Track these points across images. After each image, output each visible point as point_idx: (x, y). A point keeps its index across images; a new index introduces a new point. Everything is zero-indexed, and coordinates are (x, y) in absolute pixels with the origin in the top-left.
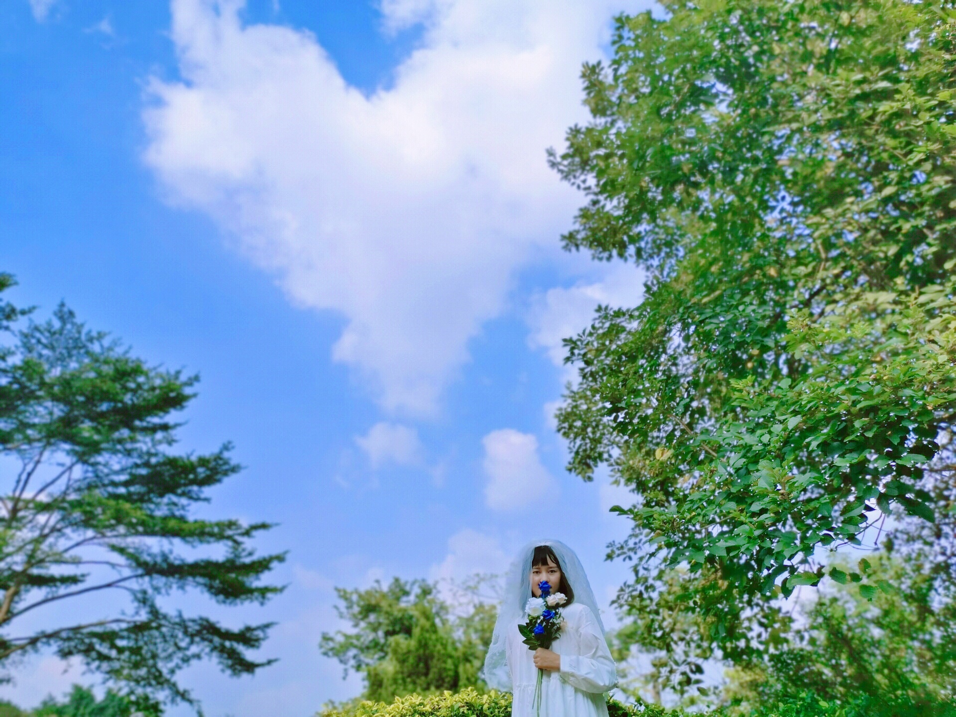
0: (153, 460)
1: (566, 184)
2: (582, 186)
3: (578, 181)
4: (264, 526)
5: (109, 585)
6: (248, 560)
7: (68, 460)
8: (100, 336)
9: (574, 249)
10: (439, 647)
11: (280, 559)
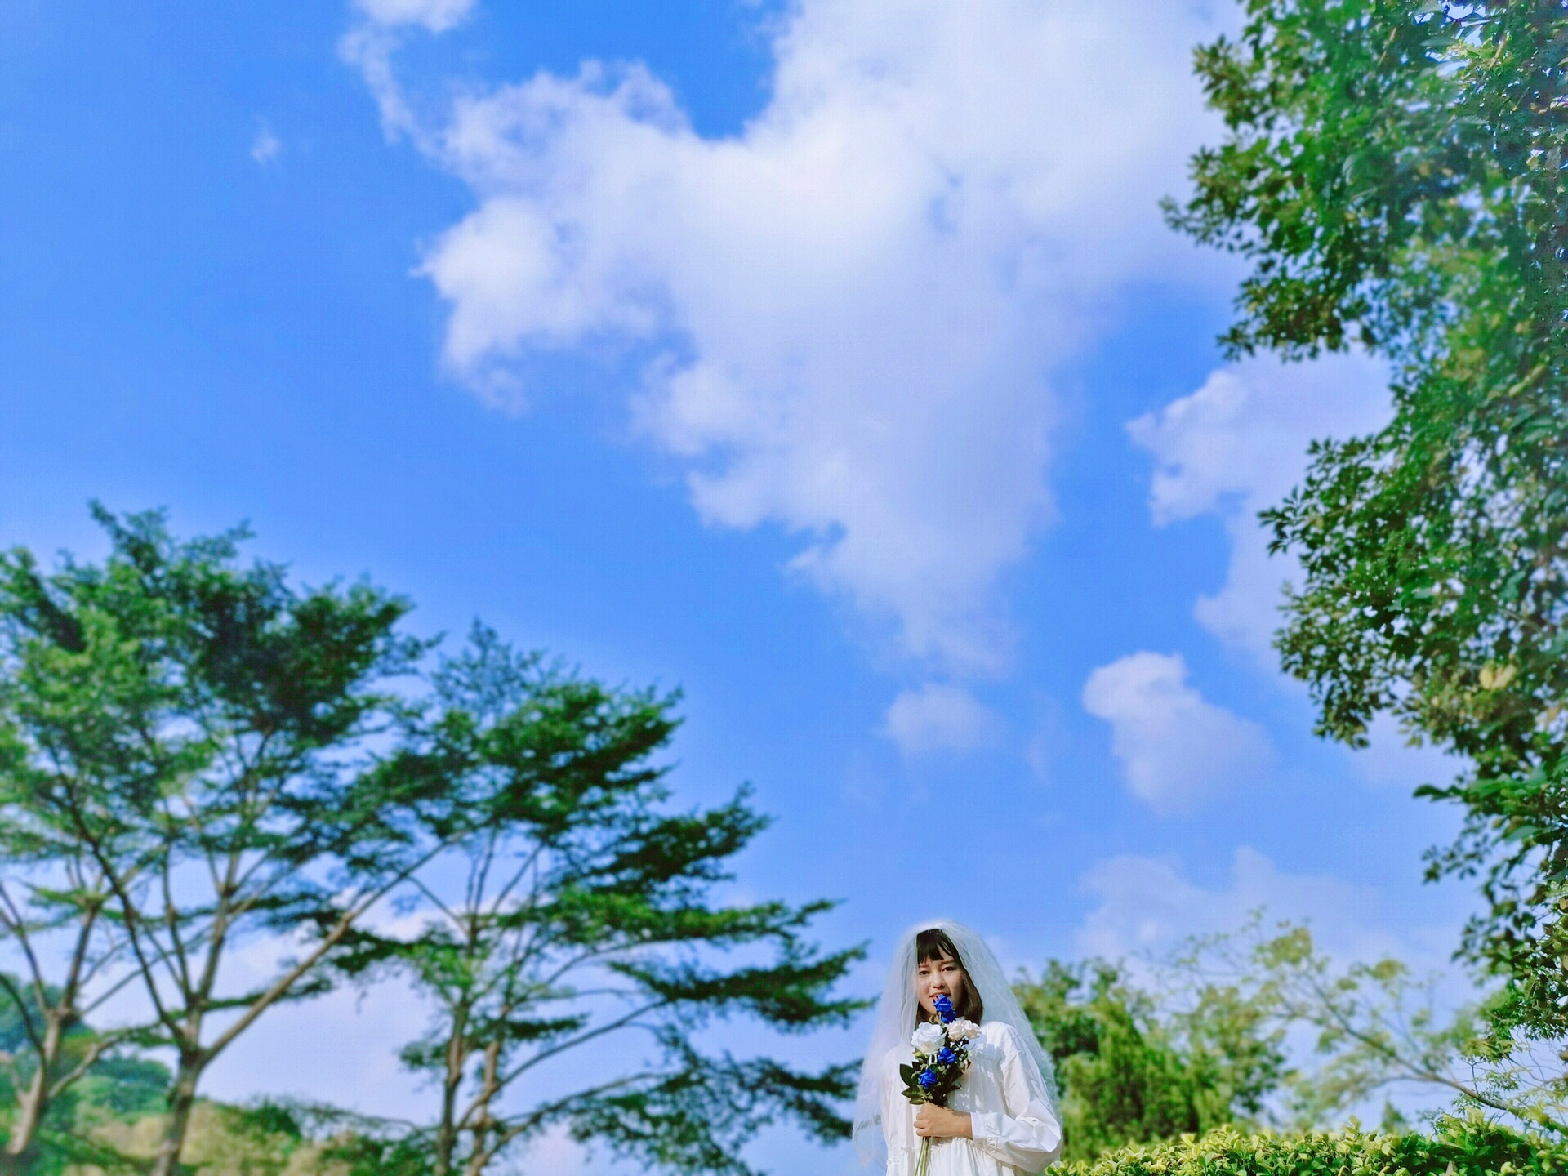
0: (644, 828)
1: (1206, 249)
2: (1237, 244)
3: (1228, 239)
4: (823, 906)
5: (620, 1024)
6: (811, 962)
7: (529, 846)
8: (535, 658)
9: (1244, 354)
10: (1151, 1068)
11: (859, 954)
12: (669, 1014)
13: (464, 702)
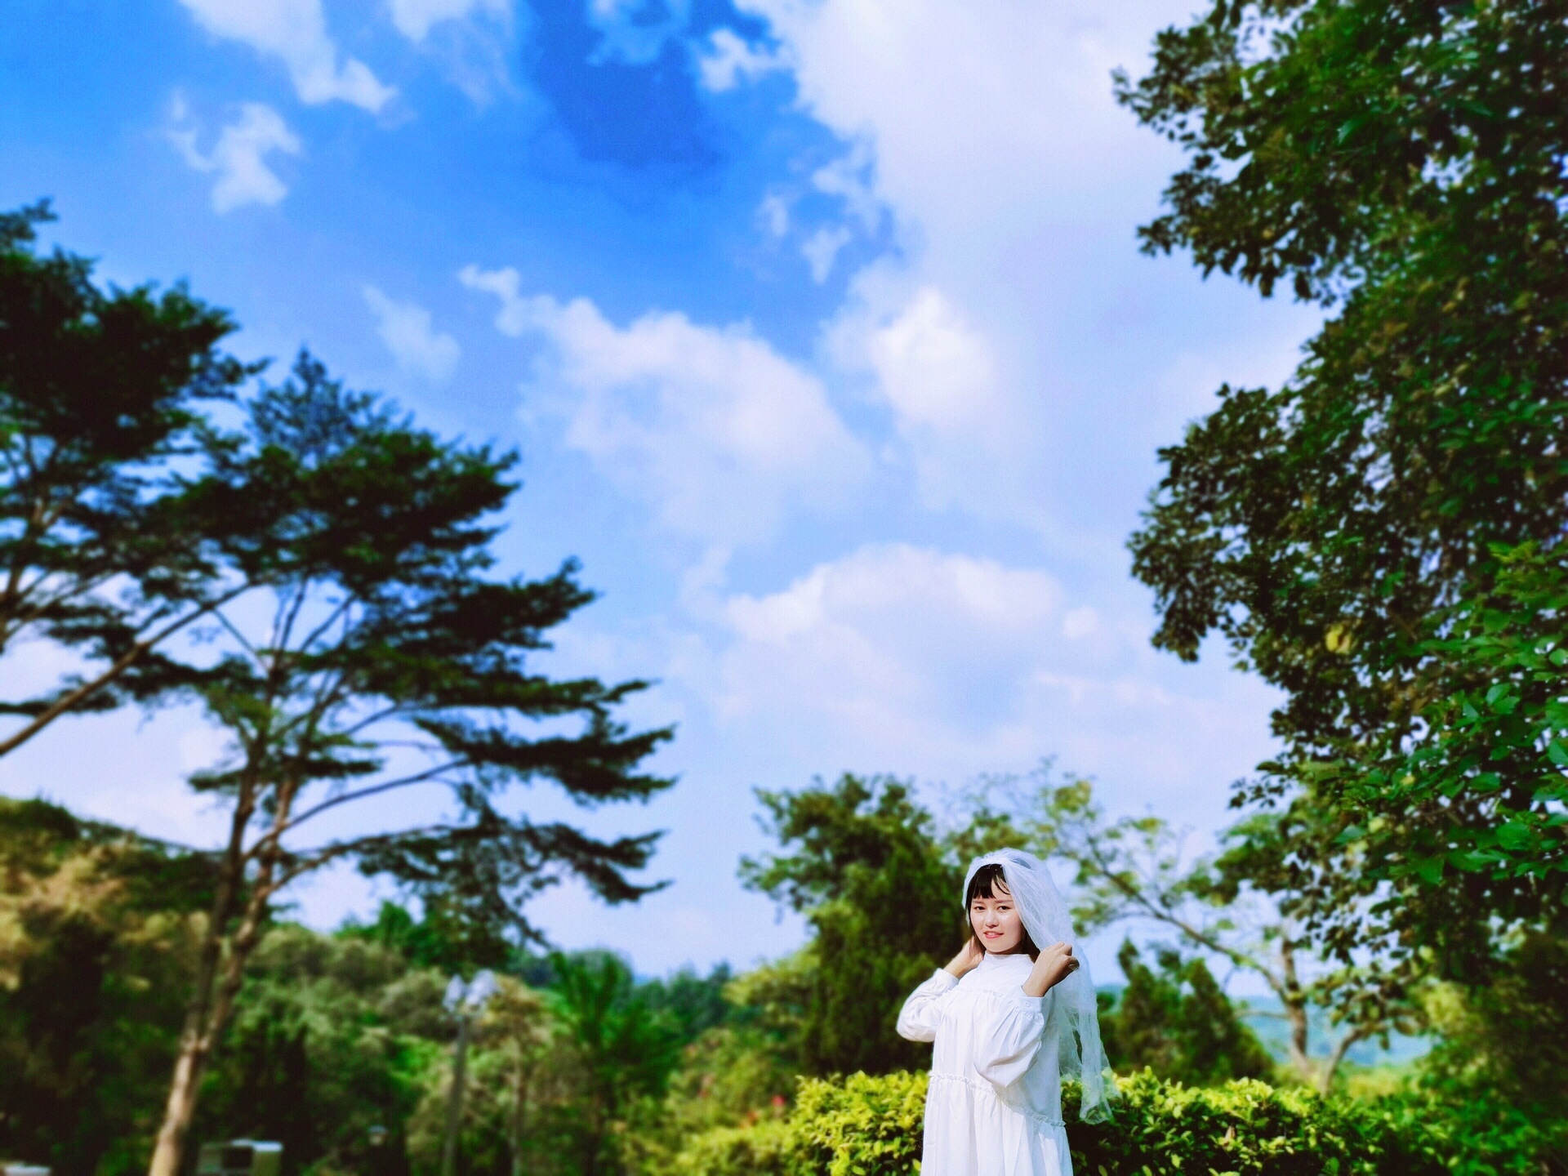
1: (1147, 130)
2: (1179, 133)
3: (1171, 125)
4: (638, 686)
5: (422, 777)
7: (342, 594)
8: (366, 401)
9: (1160, 251)
11: (666, 735)
12: (470, 774)
13: (283, 437)
